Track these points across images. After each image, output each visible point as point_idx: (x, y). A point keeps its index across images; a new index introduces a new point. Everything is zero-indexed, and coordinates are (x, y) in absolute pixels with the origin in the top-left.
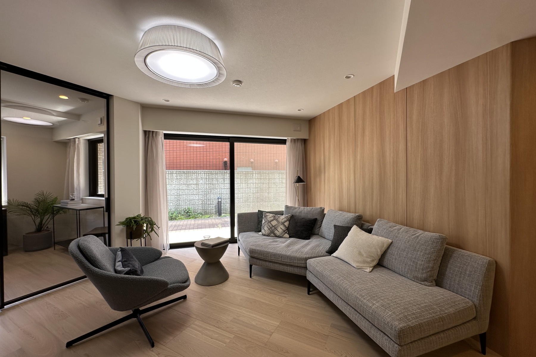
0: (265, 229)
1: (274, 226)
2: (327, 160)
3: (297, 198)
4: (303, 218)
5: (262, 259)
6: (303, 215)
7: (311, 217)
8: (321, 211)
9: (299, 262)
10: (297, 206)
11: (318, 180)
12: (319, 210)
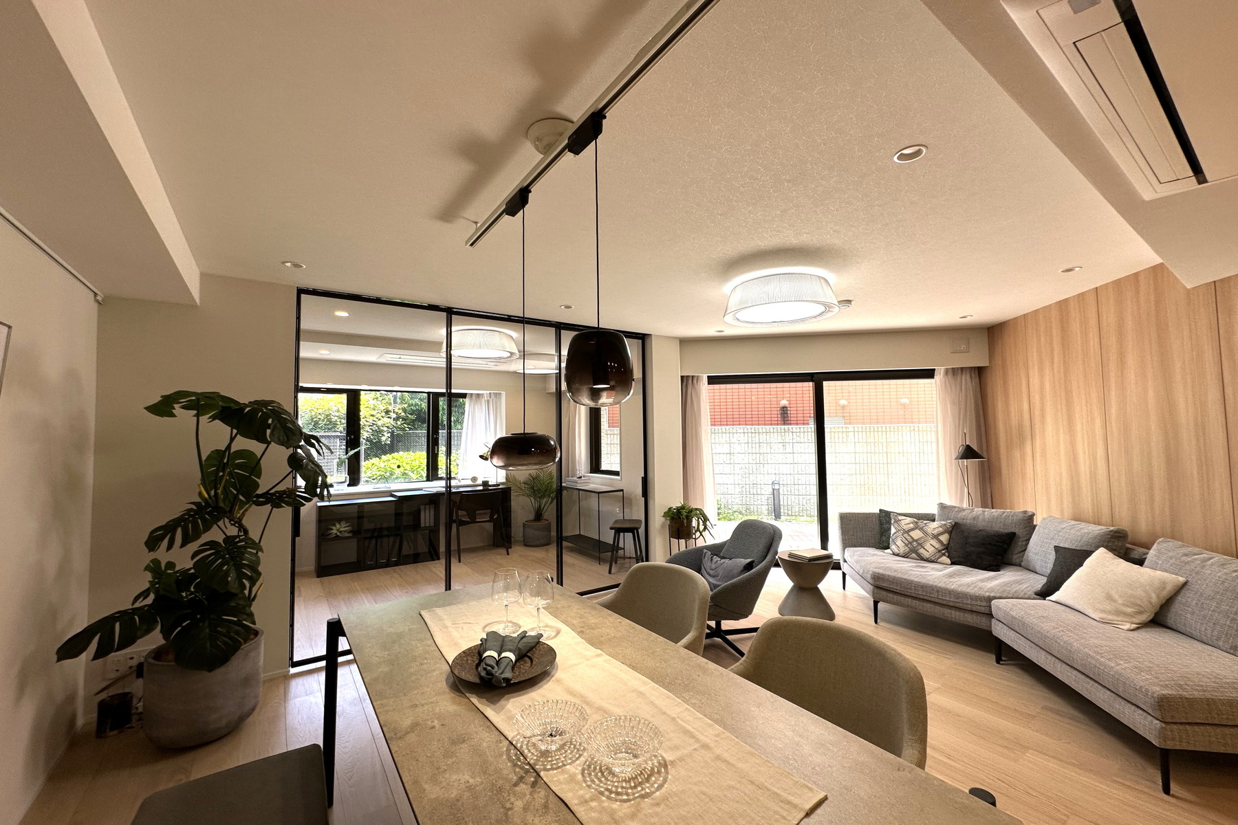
0: (898, 544)
1: (916, 541)
2: (1037, 413)
3: (966, 490)
4: (980, 530)
5: (898, 591)
6: (981, 525)
7: (1000, 528)
8: (1026, 518)
9: (974, 602)
10: (965, 505)
11: (1017, 454)
12: (1021, 516)
